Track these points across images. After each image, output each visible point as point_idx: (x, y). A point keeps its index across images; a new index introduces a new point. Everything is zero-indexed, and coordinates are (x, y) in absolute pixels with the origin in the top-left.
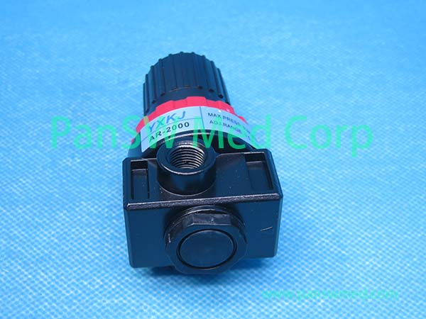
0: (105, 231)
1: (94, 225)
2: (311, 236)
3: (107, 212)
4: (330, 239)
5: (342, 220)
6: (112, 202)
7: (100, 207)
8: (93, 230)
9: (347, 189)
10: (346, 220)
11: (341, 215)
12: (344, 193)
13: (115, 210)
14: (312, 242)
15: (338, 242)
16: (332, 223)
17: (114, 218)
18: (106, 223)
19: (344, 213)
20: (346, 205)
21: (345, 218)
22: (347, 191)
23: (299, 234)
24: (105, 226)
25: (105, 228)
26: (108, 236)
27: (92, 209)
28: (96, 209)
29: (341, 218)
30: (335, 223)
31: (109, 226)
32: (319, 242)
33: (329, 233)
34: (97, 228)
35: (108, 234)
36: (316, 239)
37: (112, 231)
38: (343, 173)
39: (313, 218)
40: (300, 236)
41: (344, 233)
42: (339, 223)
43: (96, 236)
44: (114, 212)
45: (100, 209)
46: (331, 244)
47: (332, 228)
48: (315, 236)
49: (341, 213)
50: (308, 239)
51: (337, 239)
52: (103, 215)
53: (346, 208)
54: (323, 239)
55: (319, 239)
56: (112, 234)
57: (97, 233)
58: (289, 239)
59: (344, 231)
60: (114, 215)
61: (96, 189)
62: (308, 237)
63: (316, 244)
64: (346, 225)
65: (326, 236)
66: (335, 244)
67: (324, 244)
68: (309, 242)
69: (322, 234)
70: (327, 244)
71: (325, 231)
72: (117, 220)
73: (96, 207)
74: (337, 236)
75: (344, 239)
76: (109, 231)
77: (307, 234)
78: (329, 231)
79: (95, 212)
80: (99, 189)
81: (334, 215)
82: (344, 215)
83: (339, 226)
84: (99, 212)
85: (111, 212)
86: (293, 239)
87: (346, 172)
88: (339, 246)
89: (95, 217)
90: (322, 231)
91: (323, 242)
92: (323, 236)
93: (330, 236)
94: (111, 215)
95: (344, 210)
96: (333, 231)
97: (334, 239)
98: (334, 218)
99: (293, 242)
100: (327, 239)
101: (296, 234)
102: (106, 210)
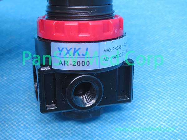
0: (20, 123)
1: (13, 120)
2: (154, 121)
3: (22, 111)
4: (166, 122)
5: (173, 110)
6: (25, 104)
7: (17, 108)
8: (12, 123)
9: (174, 89)
10: (175, 109)
11: (172, 106)
12: (173, 92)
13: (26, 109)
14: (155, 125)
15: (171, 124)
16: (166, 112)
17: (26, 114)
18: (21, 118)
19: (174, 104)
20: (175, 99)
21: (175, 108)
22: (175, 90)
23: (146, 120)
24: (20, 120)
25: (20, 122)
26: (22, 127)
27: (12, 109)
28: (15, 109)
29: (172, 108)
30: (169, 112)
31: (23, 120)
32: (159, 125)
33: (165, 119)
34: (15, 121)
35: (22, 125)
36: (157, 123)
37: (24, 123)
38: (171, 78)
39: (154, 109)
40: (147, 122)
41: (175, 118)
42: (171, 111)
43: (14, 127)
44: (26, 111)
45: (17, 109)
46: (167, 126)
47: (167, 115)
48: (156, 121)
49: (172, 104)
50: (152, 123)
51: (171, 122)
52: (19, 113)
53: (175, 101)
54: (161, 123)
55: (159, 123)
56: (24, 125)
57: (14, 125)
58: (140, 124)
59: (174, 117)
60: (26, 113)
61: (15, 96)
62: (152, 122)
63: (157, 126)
64: (175, 113)
65: (163, 121)
66: (169, 126)
67: (162, 126)
68: (152, 125)
69: (161, 119)
70: (164, 126)
71: (163, 117)
72: (28, 116)
73: (15, 108)
74: (171, 120)
75: (175, 122)
76: (22, 123)
77: (151, 120)
78: (165, 117)
79: (14, 111)
80: (17, 96)
81: (168, 106)
82: (174, 106)
83: (171, 113)
84: (17, 111)
85: (24, 111)
86: (142, 124)
87: (173, 78)
88: (172, 127)
89: (13, 115)
90: (160, 117)
91: (162, 124)
92: (161, 121)
93: (166, 120)
94: (24, 113)
95: (173, 103)
96: (167, 117)
97: (169, 122)
98: (168, 108)
99: (142, 126)
100: (164, 122)
101: (144, 120)
102: (21, 109)
